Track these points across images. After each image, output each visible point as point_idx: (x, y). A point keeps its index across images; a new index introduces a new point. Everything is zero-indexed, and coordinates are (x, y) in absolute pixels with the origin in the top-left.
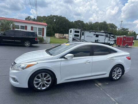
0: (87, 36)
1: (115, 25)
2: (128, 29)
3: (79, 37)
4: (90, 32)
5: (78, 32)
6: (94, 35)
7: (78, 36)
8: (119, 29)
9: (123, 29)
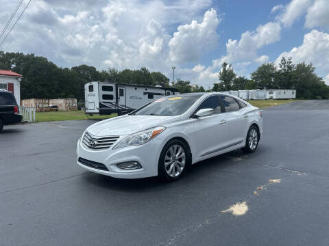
0: (131, 98)
1: (164, 76)
2: (189, 83)
3: (114, 100)
4: (136, 89)
5: (110, 89)
6: (145, 94)
7: (111, 97)
8: (173, 83)
9: (180, 83)
